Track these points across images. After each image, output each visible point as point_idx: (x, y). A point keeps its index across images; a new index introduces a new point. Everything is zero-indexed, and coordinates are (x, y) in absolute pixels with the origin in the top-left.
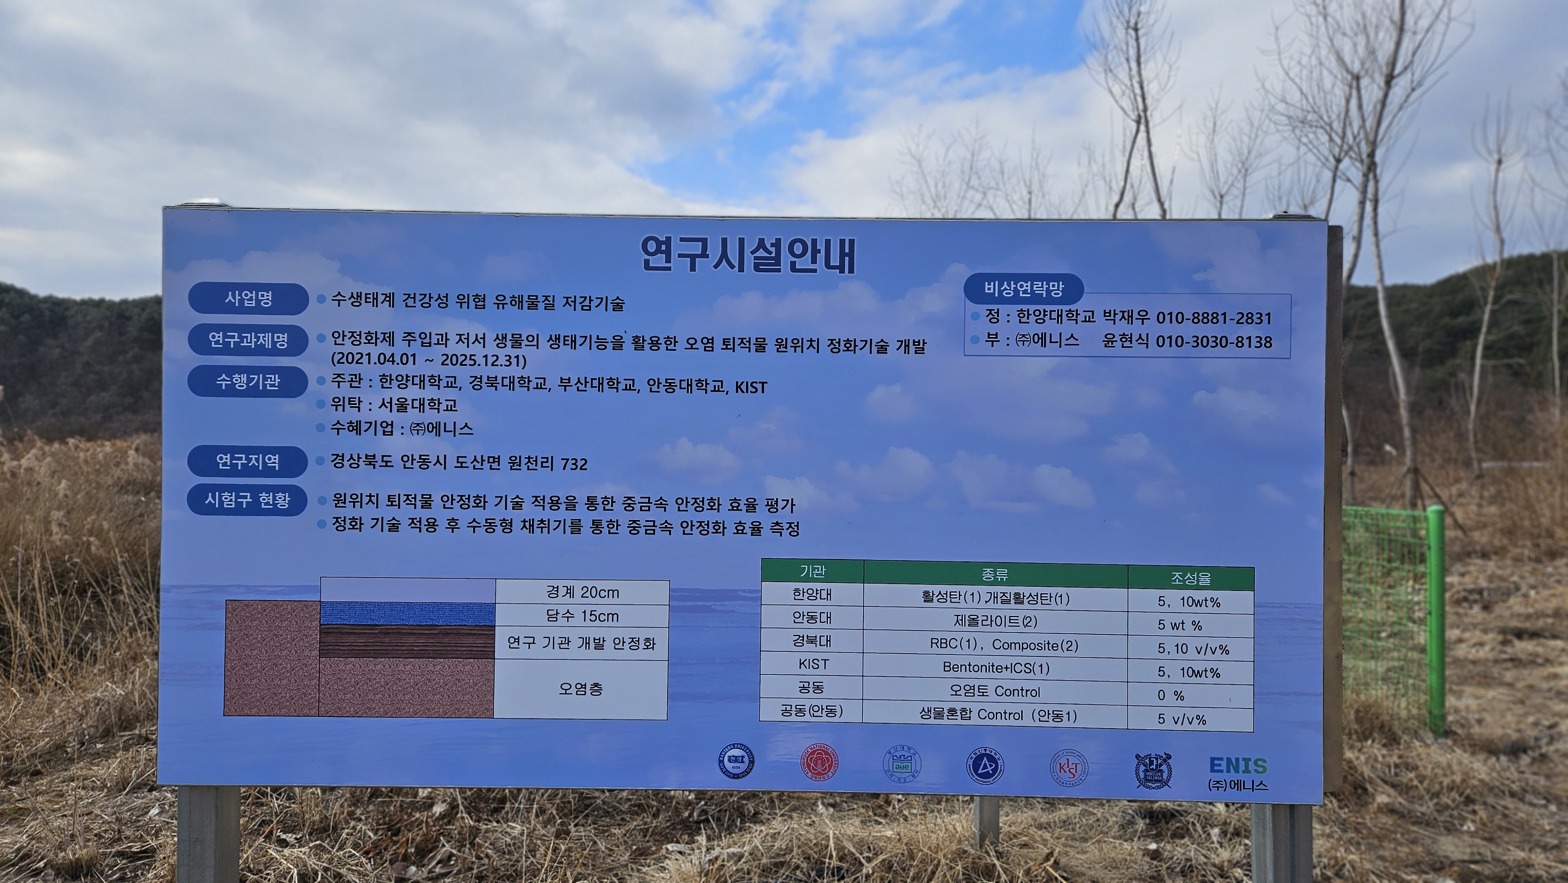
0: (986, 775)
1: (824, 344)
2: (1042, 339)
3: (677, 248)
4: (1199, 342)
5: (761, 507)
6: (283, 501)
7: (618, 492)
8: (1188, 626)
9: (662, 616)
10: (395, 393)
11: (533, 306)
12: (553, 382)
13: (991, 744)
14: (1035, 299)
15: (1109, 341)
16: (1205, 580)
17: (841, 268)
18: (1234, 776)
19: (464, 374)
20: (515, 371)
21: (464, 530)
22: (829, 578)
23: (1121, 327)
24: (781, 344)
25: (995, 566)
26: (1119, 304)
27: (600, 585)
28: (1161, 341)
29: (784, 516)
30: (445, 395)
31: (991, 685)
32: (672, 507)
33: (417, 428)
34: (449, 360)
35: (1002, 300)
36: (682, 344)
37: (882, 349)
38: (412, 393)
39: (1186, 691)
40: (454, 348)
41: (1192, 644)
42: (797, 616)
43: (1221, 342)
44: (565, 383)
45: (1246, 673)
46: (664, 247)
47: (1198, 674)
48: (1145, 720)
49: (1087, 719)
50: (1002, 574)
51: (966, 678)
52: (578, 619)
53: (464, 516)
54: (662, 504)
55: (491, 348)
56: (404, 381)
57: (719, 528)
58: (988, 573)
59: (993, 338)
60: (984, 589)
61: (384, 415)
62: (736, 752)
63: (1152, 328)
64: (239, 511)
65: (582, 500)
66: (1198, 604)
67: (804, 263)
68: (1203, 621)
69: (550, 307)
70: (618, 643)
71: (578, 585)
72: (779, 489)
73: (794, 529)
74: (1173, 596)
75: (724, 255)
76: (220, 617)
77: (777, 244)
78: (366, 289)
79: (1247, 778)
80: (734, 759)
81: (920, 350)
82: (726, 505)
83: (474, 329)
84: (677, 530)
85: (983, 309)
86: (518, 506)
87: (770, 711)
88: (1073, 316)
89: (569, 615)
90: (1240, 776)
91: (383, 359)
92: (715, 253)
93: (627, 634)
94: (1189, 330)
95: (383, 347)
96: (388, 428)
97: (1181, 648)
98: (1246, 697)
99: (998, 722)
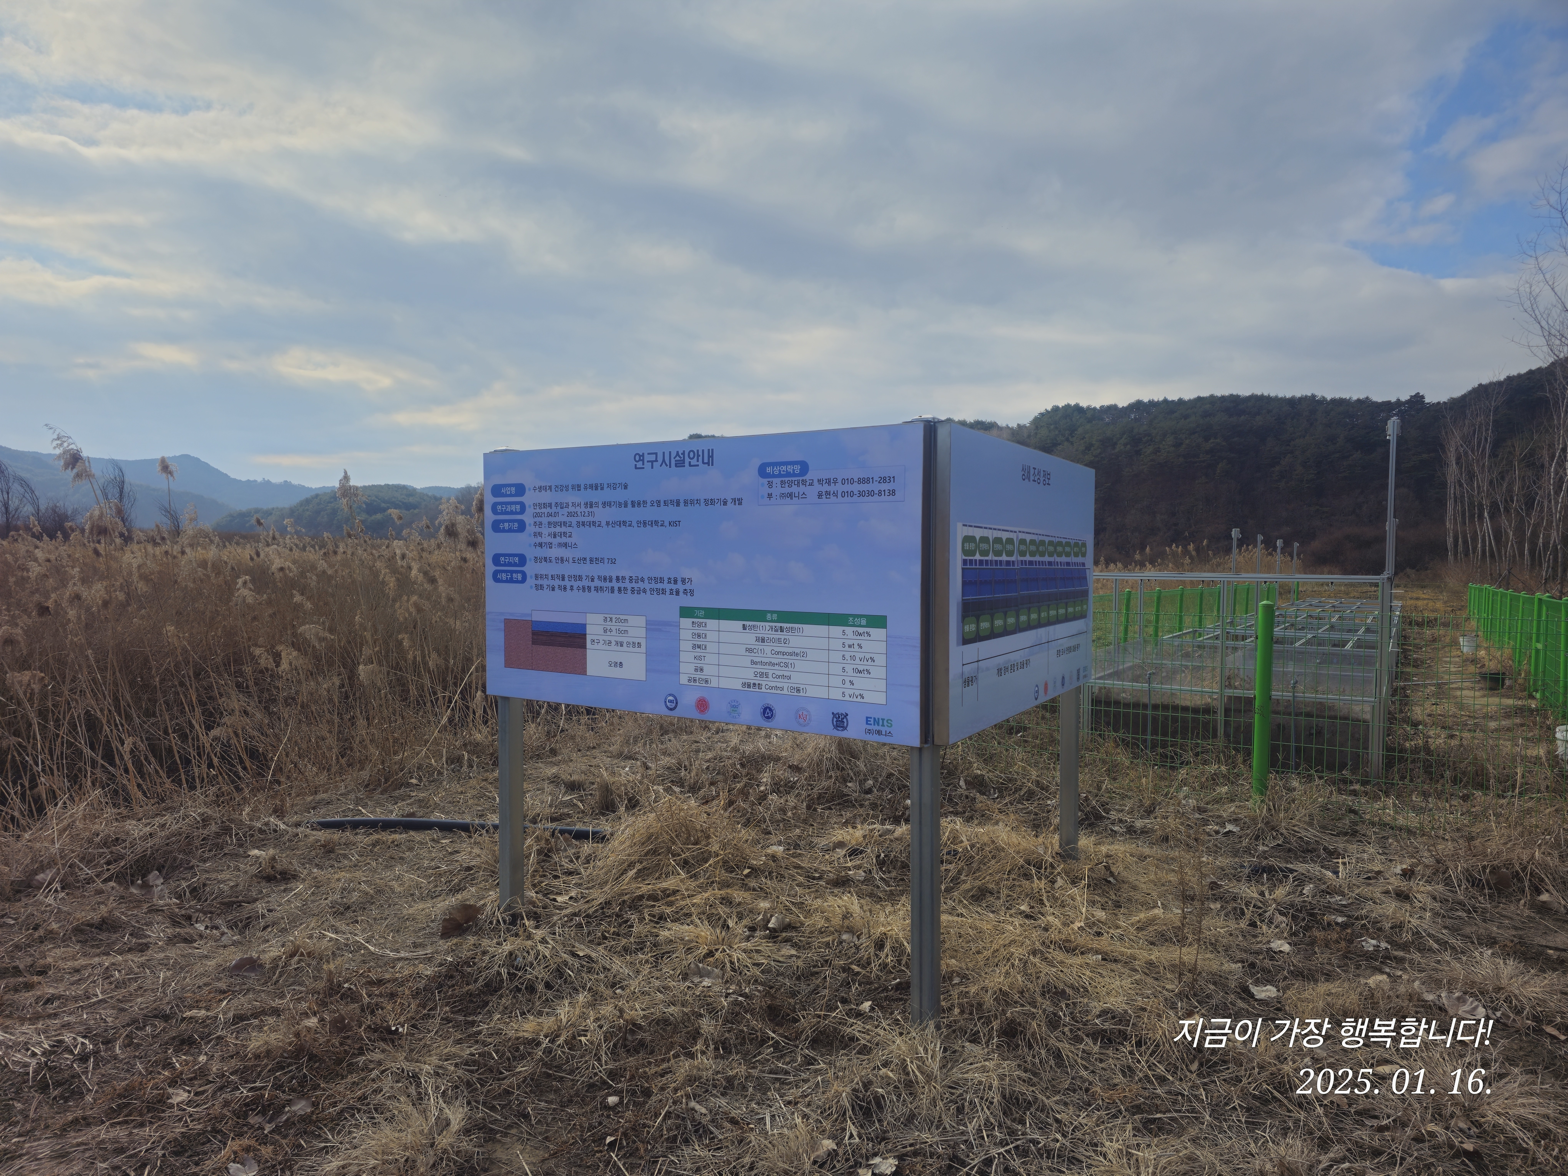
0: (768, 718)
1: (702, 501)
2: (790, 495)
3: (647, 458)
4: (861, 494)
5: (679, 582)
6: (520, 577)
7: (626, 574)
8: (856, 646)
9: (642, 632)
10: (553, 530)
11: (596, 489)
12: (604, 523)
13: (771, 702)
14: (788, 474)
15: (820, 496)
16: (864, 622)
17: (708, 464)
18: (876, 728)
19: (574, 520)
20: (591, 519)
21: (575, 591)
22: (706, 617)
23: (825, 488)
24: (686, 502)
25: (772, 612)
26: (825, 475)
27: (622, 617)
28: (843, 494)
29: (688, 586)
30: (568, 530)
31: (771, 672)
32: (646, 581)
33: (560, 545)
34: (570, 514)
35: (774, 476)
36: (649, 504)
37: (725, 503)
38: (558, 529)
39: (855, 680)
40: (571, 509)
41: (858, 655)
42: (694, 634)
43: (871, 493)
44: (608, 523)
45: (881, 673)
46: (641, 458)
47: (860, 672)
48: (836, 694)
49: (812, 692)
50: (775, 616)
51: (760, 669)
52: (614, 633)
53: (576, 584)
54: (643, 580)
55: (583, 509)
56: (555, 524)
57: (664, 591)
58: (769, 616)
59: (770, 496)
60: (767, 624)
61: (549, 539)
62: (671, 698)
63: (839, 488)
64: (507, 581)
65: (614, 578)
66: (860, 634)
67: (694, 462)
68: (863, 643)
69: (602, 489)
70: (628, 643)
71: (614, 617)
72: (686, 573)
73: (692, 592)
74: (849, 630)
75: (664, 461)
76: (502, 626)
77: (683, 454)
78: (543, 484)
79: (883, 729)
80: (671, 701)
81: (740, 504)
82: (666, 581)
83: (577, 500)
84: (648, 592)
85: (765, 481)
86: (593, 580)
87: (684, 680)
88: (804, 482)
89: (611, 631)
90: (880, 728)
91: (550, 515)
92: (660, 459)
93: (631, 640)
94: (856, 488)
95: (548, 510)
96: (550, 545)
97: (853, 658)
98: (882, 685)
99: (773, 691)
